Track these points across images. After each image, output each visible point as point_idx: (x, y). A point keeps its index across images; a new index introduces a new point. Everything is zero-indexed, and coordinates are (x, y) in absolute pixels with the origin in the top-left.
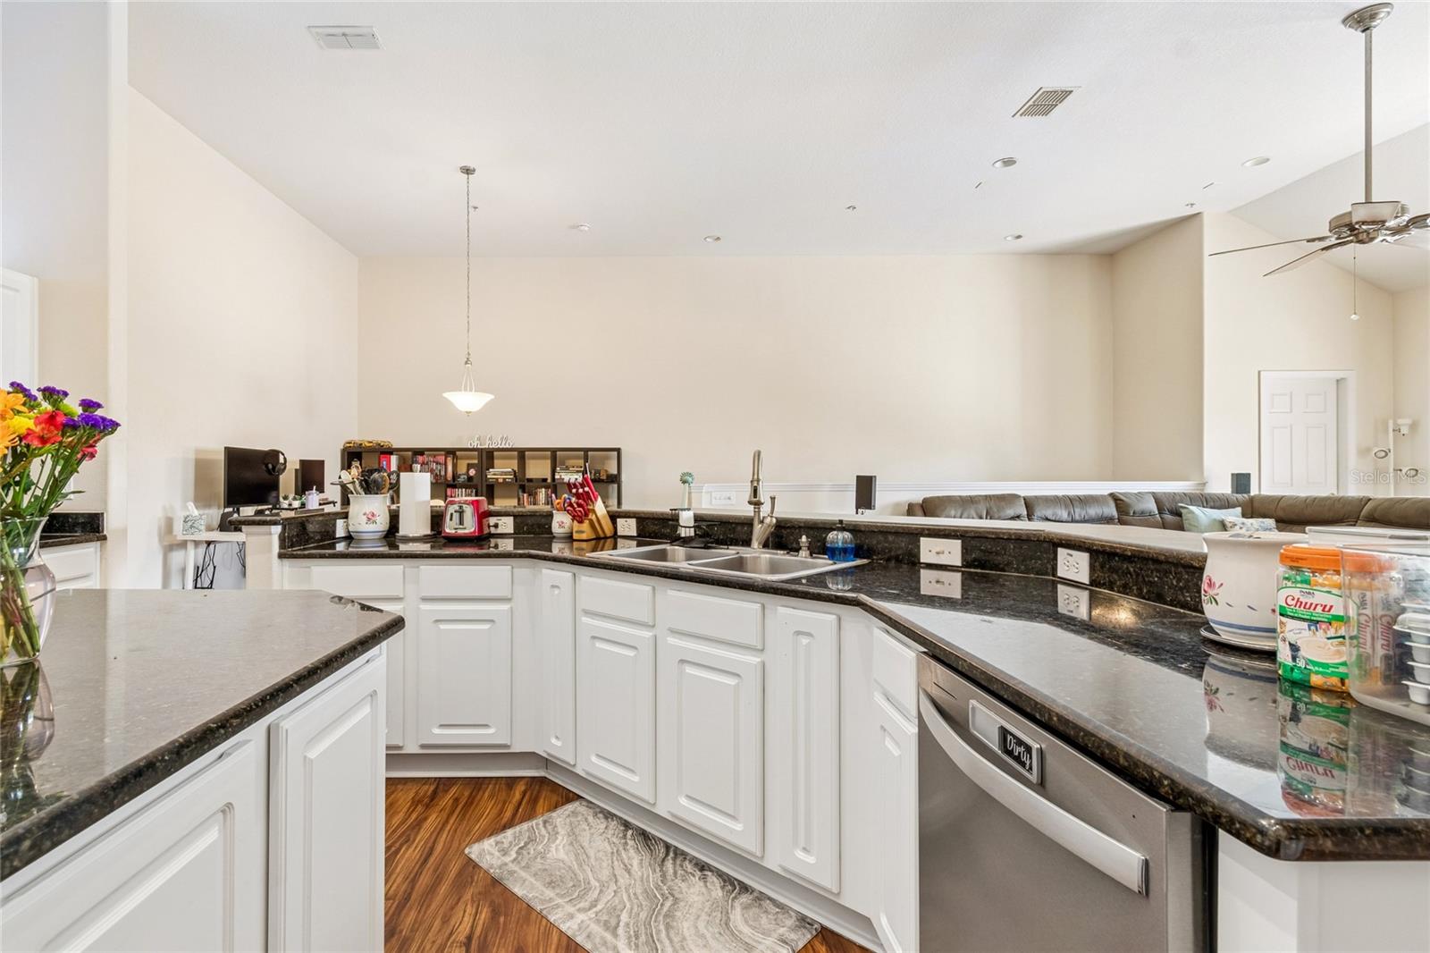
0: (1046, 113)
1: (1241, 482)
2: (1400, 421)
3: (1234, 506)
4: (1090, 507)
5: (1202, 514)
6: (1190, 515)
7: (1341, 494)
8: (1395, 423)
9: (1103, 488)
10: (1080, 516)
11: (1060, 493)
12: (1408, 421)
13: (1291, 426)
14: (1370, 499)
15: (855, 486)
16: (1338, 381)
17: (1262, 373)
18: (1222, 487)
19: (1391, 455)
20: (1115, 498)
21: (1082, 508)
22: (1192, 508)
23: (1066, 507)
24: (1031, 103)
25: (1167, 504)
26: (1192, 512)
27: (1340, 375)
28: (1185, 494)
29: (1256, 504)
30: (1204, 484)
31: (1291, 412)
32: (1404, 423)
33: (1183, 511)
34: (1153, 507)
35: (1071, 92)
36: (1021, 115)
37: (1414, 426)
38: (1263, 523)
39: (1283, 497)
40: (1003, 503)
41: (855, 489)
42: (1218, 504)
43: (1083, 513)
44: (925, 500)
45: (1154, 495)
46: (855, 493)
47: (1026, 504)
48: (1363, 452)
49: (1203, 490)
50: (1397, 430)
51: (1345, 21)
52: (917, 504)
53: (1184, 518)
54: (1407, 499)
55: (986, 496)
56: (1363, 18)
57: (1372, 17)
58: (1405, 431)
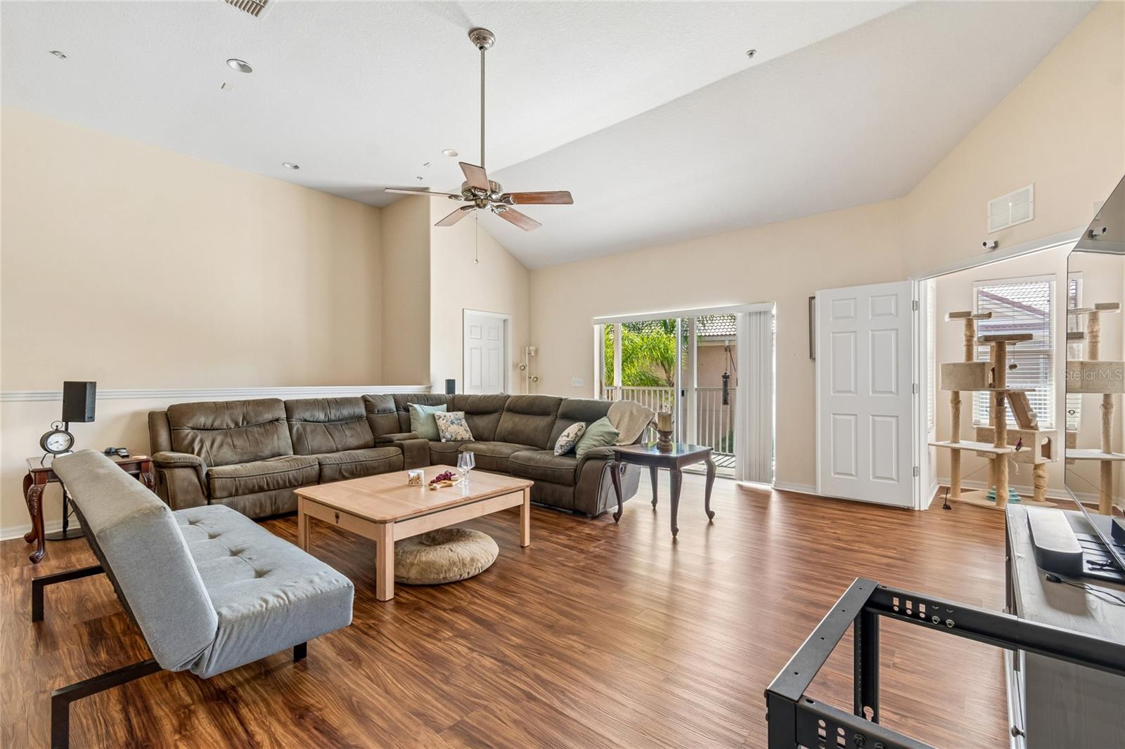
1: (450, 384)
2: (531, 348)
3: (441, 403)
4: (344, 408)
5: (422, 411)
6: (415, 411)
8: (529, 348)
9: (356, 392)
10: (335, 416)
11: (320, 397)
12: (534, 348)
13: (481, 348)
14: (509, 397)
15: (62, 395)
16: (504, 320)
17: (464, 310)
18: (440, 389)
19: (527, 368)
20: (365, 399)
21: (337, 410)
22: (416, 406)
23: (324, 408)
25: (401, 403)
26: (415, 409)
27: (505, 317)
28: (415, 395)
29: (456, 402)
30: (430, 387)
31: (481, 338)
32: (532, 348)
33: (410, 408)
34: (392, 405)
37: (536, 351)
38: (457, 414)
39: (470, 396)
40: (261, 408)
41: (62, 398)
42: (434, 402)
43: (338, 414)
44: (171, 408)
45: (394, 396)
46: (62, 402)
47: (285, 407)
48: (515, 366)
49: (429, 392)
50: (530, 354)
52: (160, 413)
53: (411, 413)
54: (524, 396)
55: (245, 401)
56: (480, 37)
57: (485, 39)
58: (533, 354)
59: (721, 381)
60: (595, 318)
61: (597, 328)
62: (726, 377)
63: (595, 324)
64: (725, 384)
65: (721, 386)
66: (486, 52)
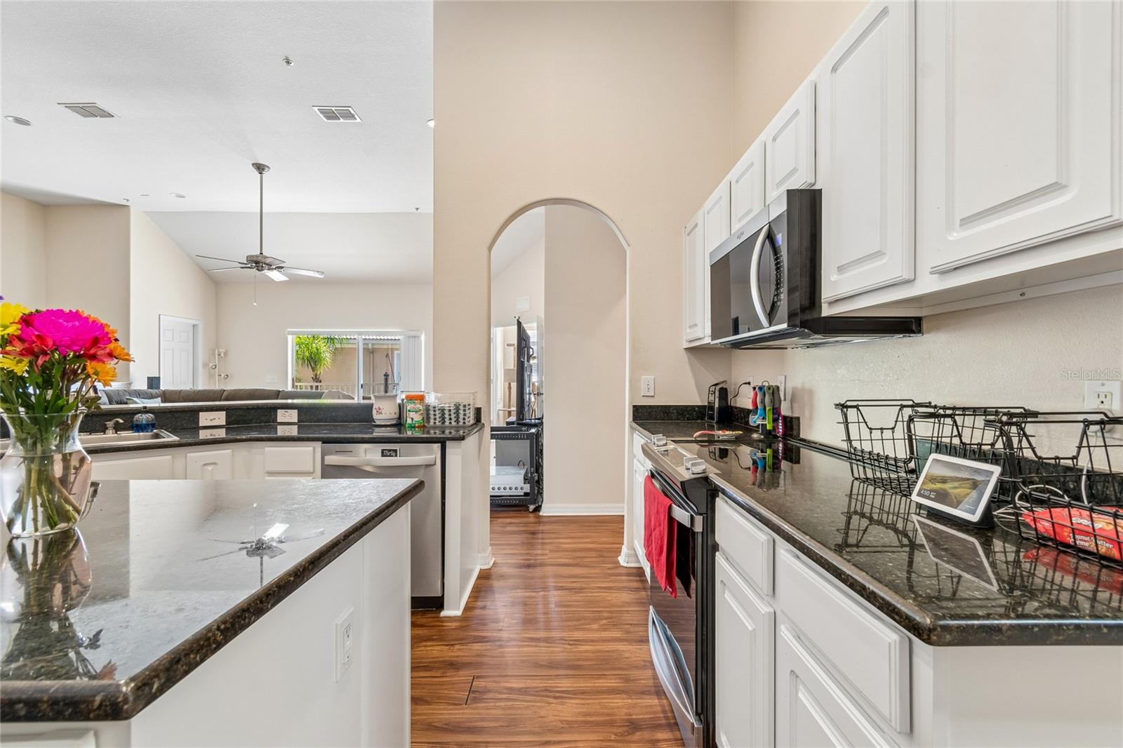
0: (85, 116)
1: (153, 382)
2: (221, 350)
7: (195, 388)
8: (219, 351)
12: (224, 351)
13: (173, 349)
16: (194, 325)
17: (161, 316)
18: (143, 386)
19: (217, 367)
24: (80, 105)
25: (114, 397)
27: (195, 322)
28: (125, 391)
30: (130, 384)
31: (173, 340)
32: (222, 350)
35: (113, 116)
36: (66, 107)
37: (225, 353)
48: (205, 365)
49: (129, 388)
50: (219, 355)
51: (253, 164)
56: (260, 168)
57: (263, 169)
58: (222, 355)
59: (383, 377)
60: (289, 330)
61: (290, 337)
62: (386, 375)
63: (289, 334)
64: (386, 380)
65: (383, 382)
66: (263, 176)
